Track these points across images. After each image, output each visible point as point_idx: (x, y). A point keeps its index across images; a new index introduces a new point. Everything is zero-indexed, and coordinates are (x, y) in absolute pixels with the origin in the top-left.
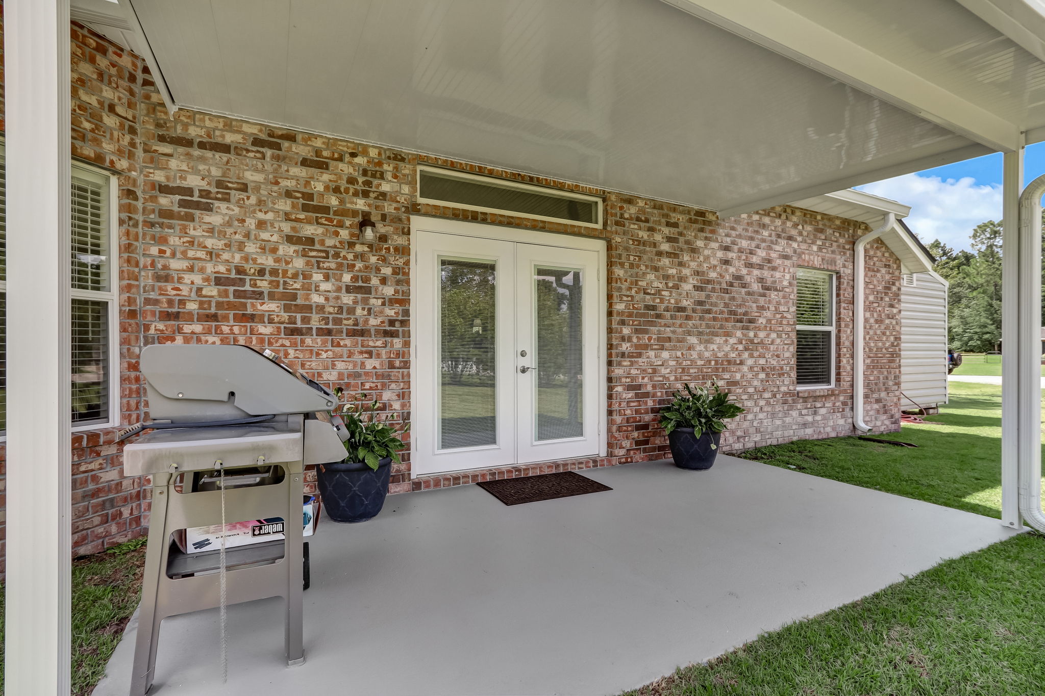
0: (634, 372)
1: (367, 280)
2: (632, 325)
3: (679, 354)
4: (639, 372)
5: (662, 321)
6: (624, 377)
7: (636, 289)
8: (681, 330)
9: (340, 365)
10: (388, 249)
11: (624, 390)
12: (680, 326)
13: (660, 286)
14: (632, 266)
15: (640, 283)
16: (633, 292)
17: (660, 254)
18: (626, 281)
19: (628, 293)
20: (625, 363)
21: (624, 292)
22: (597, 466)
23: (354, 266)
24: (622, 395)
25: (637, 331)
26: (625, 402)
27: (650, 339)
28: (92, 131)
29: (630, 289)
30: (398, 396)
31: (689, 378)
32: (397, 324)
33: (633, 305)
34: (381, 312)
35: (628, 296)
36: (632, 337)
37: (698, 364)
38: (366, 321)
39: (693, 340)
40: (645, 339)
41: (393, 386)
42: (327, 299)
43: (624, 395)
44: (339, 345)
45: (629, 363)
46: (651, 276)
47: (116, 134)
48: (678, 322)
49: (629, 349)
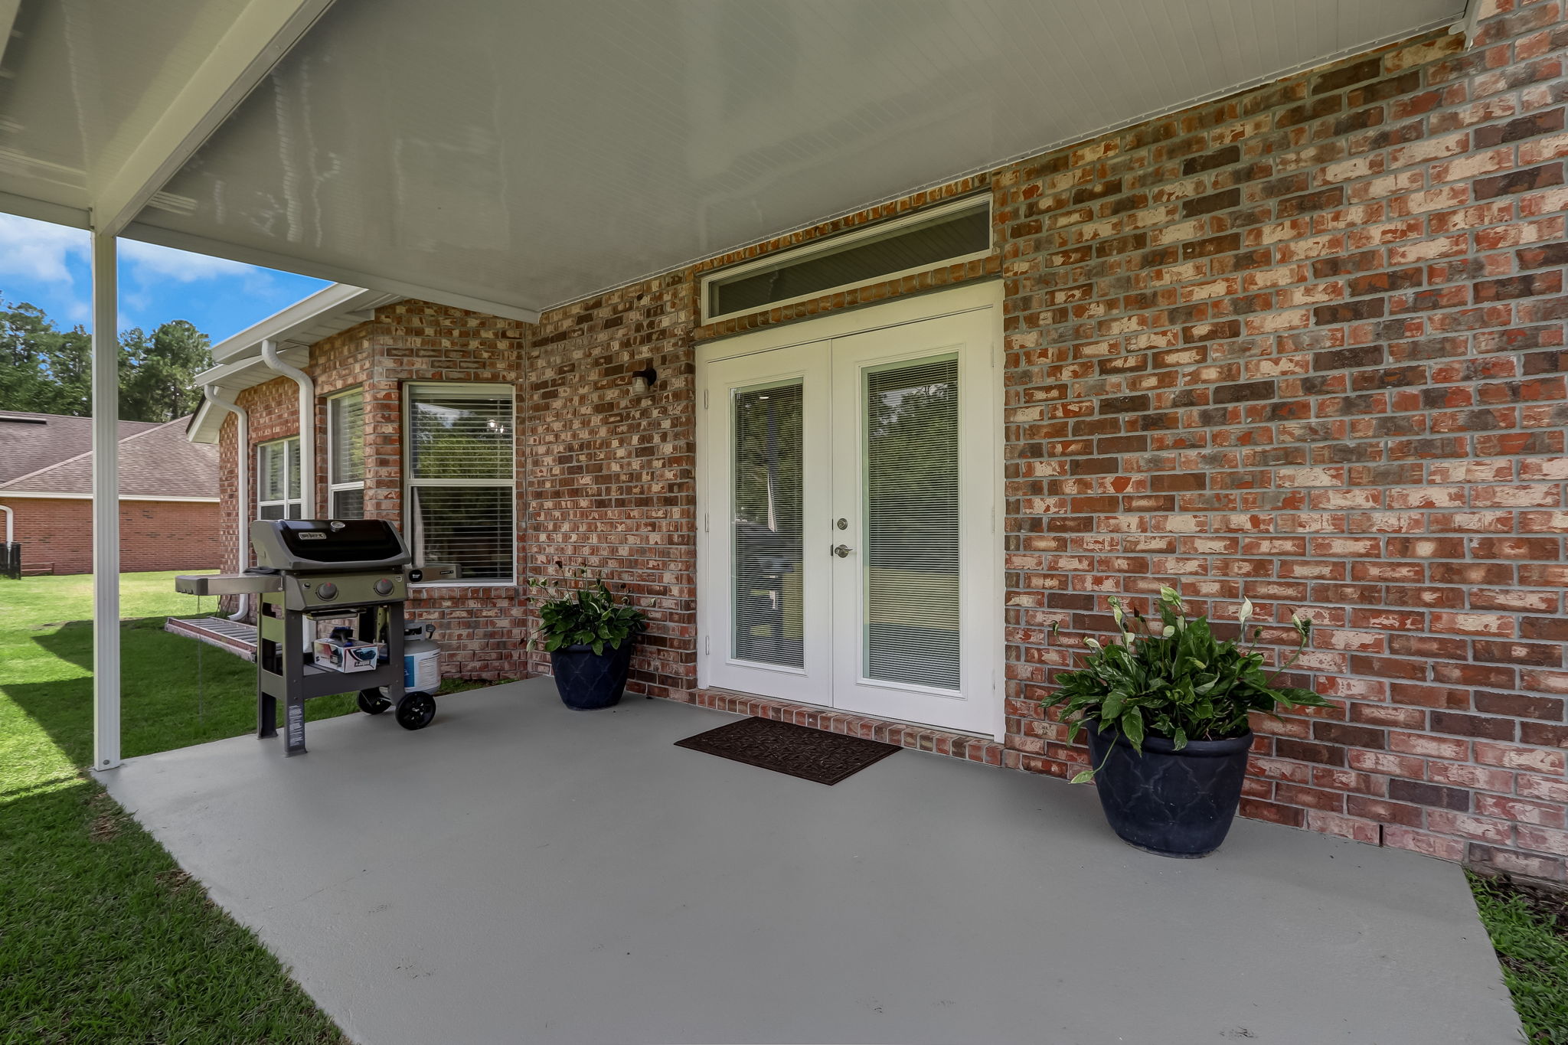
0: (1067, 564)
1: (650, 439)
2: (1063, 454)
3: (1240, 519)
4: (1085, 565)
5: (1169, 435)
6: (1038, 575)
7: (1076, 367)
8: (1246, 450)
9: (631, 539)
10: (667, 397)
11: (1040, 604)
12: (1246, 439)
13: (1161, 342)
14: (1061, 314)
15: (1087, 350)
16: (1066, 375)
17: (1161, 257)
18: (1044, 354)
19: (1050, 381)
20: (1042, 544)
21: (1037, 382)
22: (963, 755)
23: (640, 424)
24: (1034, 616)
25: (1076, 467)
26: (1041, 631)
27: (1120, 484)
28: (490, 358)
29: (1055, 370)
30: (677, 578)
31: (1290, 592)
32: (676, 489)
33: (1064, 406)
34: (662, 476)
35: (1048, 389)
36: (1061, 482)
37: (1334, 550)
38: (650, 488)
39: (1316, 477)
40: (1104, 485)
41: (672, 566)
42: (622, 467)
43: (1040, 618)
44: (629, 517)
45: (1053, 544)
46: (1126, 325)
47: (506, 354)
48: (1234, 429)
49: (1053, 510)
